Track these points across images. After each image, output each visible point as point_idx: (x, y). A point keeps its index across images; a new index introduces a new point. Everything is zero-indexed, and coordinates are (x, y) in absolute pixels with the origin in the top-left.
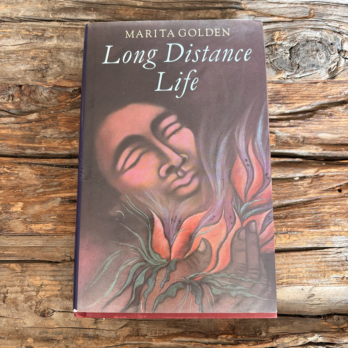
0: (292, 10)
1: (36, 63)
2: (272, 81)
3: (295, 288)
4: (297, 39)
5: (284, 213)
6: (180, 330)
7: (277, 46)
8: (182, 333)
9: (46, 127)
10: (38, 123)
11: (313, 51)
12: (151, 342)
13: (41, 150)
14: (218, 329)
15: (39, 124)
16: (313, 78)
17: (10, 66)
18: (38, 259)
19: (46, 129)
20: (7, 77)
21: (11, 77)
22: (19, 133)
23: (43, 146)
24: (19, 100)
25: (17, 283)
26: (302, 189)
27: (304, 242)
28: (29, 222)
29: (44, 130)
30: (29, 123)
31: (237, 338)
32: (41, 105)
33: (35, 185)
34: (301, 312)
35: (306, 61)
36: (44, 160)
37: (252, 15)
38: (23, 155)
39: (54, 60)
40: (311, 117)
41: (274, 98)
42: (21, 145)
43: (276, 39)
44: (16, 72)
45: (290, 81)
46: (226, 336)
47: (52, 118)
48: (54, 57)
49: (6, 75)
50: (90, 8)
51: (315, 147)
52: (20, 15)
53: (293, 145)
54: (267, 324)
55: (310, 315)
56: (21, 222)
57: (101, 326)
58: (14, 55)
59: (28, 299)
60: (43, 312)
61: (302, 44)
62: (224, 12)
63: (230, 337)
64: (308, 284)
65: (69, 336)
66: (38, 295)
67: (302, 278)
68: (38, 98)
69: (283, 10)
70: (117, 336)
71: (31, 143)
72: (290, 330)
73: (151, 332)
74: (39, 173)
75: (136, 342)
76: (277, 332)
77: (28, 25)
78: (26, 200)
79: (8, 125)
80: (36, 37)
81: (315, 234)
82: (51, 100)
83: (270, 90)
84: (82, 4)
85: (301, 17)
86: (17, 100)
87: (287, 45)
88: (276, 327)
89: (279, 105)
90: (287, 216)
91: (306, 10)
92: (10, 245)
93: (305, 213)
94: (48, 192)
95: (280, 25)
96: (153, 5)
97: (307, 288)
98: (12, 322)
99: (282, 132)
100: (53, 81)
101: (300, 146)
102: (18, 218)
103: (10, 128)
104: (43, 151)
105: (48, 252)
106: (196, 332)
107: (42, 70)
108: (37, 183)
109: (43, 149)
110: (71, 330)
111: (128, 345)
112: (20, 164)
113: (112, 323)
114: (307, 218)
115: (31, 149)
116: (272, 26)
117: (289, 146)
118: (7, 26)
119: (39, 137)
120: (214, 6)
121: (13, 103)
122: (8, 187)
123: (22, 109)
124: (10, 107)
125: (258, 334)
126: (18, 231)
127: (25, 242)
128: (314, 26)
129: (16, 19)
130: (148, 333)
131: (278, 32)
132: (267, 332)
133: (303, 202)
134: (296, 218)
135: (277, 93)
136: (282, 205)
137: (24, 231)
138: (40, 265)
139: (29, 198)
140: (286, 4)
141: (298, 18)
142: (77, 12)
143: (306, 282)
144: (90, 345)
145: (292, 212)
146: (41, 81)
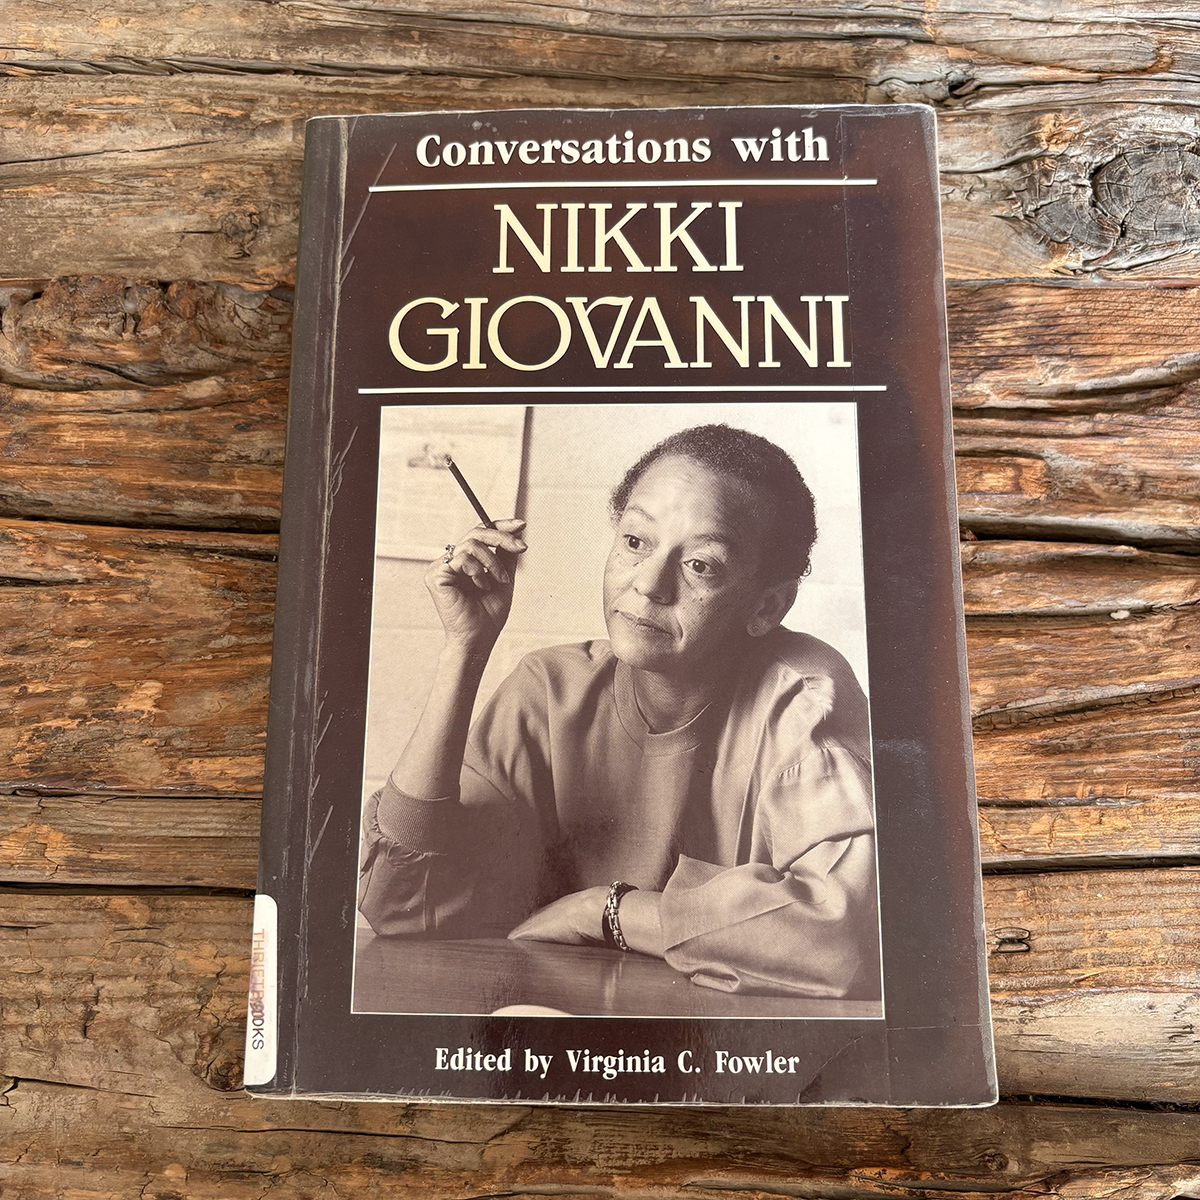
0: (1098, 46)
1: (220, 208)
2: (1033, 280)
3: (1125, 1000)
4: (1116, 138)
5: (1080, 734)
6: (712, 1148)
7: (1048, 161)
8: (719, 1156)
9: (249, 425)
10: (221, 411)
11: (1173, 179)
12: (608, 1189)
13: (228, 504)
14: (849, 1146)
15: (224, 414)
16: (1175, 270)
17: (131, 219)
18: (206, 882)
19: (248, 431)
20: (120, 255)
21: (133, 254)
22: (152, 443)
23: (238, 488)
24: (159, 332)
25: (133, 964)
26: (1142, 650)
27: (1153, 835)
28: (180, 750)
29: (243, 436)
30: (190, 409)
31: (917, 1178)
32: (230, 351)
33: (206, 622)
34: (1144, 1090)
35: (1151, 212)
36: (240, 535)
37: (959, 60)
38: (166, 520)
39: (281, 199)
40: (1170, 404)
41: (1038, 336)
42: (160, 484)
43: (1043, 137)
44: (150, 238)
45: (1095, 281)
46: (877, 1170)
47: (270, 393)
48: (282, 191)
49: (117, 248)
50: (407, 30)
51: (1181, 508)
52: (171, 50)
53: (1105, 500)
54: (1023, 1133)
55: (1176, 1100)
56: (152, 749)
57: (426, 1125)
58: (145, 183)
59: (171, 1023)
60: (224, 1072)
61: (1136, 157)
62: (866, 48)
63: (891, 1174)
64: (1173, 988)
65: (312, 1161)
66: (206, 1011)
67: (1152, 963)
68: (222, 326)
69: (1065, 44)
70: (484, 1163)
71: (195, 479)
72: (1107, 1154)
73: (607, 1152)
74: (219, 582)
75: (554, 1187)
76: (1062, 1159)
77: (199, 85)
78: (171, 674)
79: (116, 416)
80: (221, 123)
81: (1192, 808)
82: (266, 337)
83: (1024, 309)
84: (382, 18)
85: (1128, 67)
86: (152, 331)
87: (1082, 160)
88: (1059, 1141)
89: (1056, 361)
90: (1090, 744)
91: (1146, 44)
92: (110, 830)
93: (1156, 735)
94: (252, 649)
95: (1058, 93)
96: (622, 23)
97: (1166, 1003)
98: (109, 1104)
99: (1067, 453)
100: (277, 271)
101: (1131, 505)
102: (144, 737)
103: (124, 425)
104: (236, 508)
105: (244, 857)
106: (767, 1156)
107: (238, 231)
108: (211, 614)
109: (237, 498)
110: (321, 1141)
111: (526, 1197)
112: (153, 547)
113: (468, 1118)
114: (1163, 750)
115: (194, 499)
116: (1031, 96)
117: (1092, 502)
118: (125, 85)
119: (223, 457)
120: (829, 29)
121: (138, 341)
122: (112, 629)
123: (166, 364)
124: (127, 353)
125: (993, 1166)
126: (141, 782)
127: (162, 822)
128: (1174, 97)
129: (155, 63)
130: (595, 1156)
131: (1051, 115)
132: (1026, 1161)
133: (1147, 696)
134: (1124, 749)
135: (1051, 320)
136: (1073, 705)
137: (161, 780)
138: (217, 903)
139: (183, 669)
140: (1078, 26)
141: (1119, 72)
143: (1163, 979)
144: (388, 1194)
145: (1106, 731)
146: (237, 270)
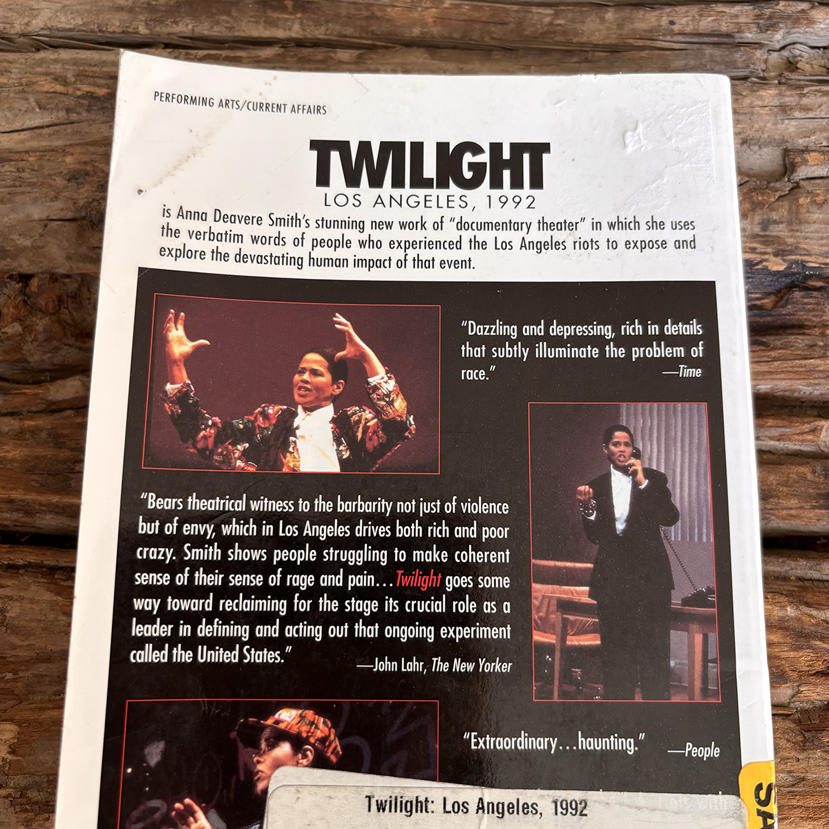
142: (234, 14)
